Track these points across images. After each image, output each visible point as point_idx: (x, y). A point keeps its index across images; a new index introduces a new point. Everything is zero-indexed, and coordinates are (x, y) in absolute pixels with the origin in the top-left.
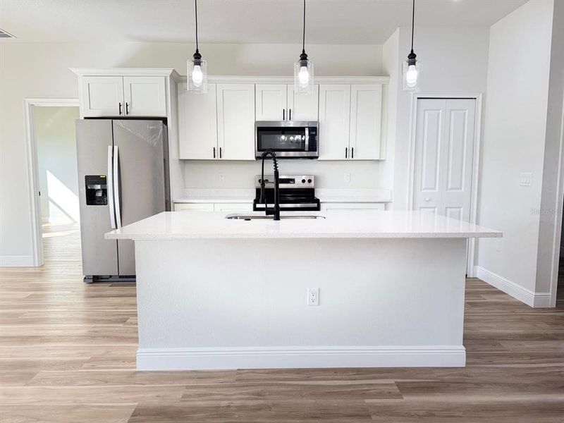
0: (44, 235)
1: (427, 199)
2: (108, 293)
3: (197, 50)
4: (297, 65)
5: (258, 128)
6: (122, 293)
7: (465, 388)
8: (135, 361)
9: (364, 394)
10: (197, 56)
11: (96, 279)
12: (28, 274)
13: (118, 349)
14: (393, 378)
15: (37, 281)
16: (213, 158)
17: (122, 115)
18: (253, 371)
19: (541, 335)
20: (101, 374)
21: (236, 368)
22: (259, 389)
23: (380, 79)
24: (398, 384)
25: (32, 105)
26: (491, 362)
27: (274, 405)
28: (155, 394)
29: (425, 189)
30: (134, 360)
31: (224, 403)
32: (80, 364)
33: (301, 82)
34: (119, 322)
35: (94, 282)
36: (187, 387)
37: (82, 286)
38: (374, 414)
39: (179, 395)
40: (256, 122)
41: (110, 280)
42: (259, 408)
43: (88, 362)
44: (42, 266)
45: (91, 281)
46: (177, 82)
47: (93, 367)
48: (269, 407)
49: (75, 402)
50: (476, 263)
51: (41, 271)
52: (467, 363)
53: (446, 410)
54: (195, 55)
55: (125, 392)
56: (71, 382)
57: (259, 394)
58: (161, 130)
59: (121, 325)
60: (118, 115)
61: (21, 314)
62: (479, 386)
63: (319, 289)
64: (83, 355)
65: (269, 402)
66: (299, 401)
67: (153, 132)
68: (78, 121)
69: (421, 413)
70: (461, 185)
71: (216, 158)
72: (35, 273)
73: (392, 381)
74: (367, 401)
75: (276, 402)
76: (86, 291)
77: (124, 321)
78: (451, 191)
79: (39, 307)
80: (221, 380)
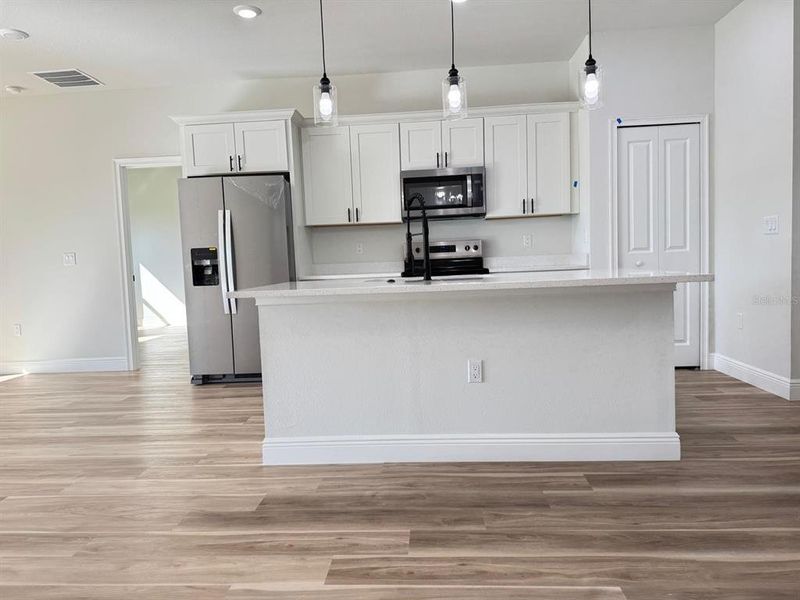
0: (140, 339)
1: (638, 263)
2: (223, 394)
3: (325, 74)
4: (445, 84)
5: (405, 179)
6: (239, 394)
7: (676, 481)
8: (261, 456)
9: (543, 486)
10: (325, 81)
11: (206, 380)
12: (123, 378)
13: (238, 446)
14: (581, 471)
15: (134, 384)
16: (347, 222)
17: (234, 172)
18: (403, 464)
19: (793, 428)
20: (222, 468)
21: (383, 462)
22: (411, 480)
23: (566, 105)
24: (586, 476)
25: (124, 167)
26: (716, 456)
27: (429, 495)
28: (285, 486)
29: (635, 249)
30: (259, 456)
31: (368, 493)
32: (197, 460)
33: (452, 105)
34: (239, 421)
35: (204, 383)
36: (325, 479)
37: (190, 388)
38: (554, 503)
39: (314, 486)
40: (402, 172)
41: (224, 380)
42: (411, 498)
43: (205, 458)
44: (138, 370)
45: (200, 382)
46: (301, 126)
47: (211, 463)
48: (423, 497)
49: (193, 493)
50: (712, 349)
51: (137, 374)
52: (682, 457)
53: (647, 500)
54: (322, 80)
55: (251, 484)
56: (188, 476)
57: (410, 485)
58: (283, 188)
59: (241, 424)
60: (229, 172)
61: (121, 416)
62: (695, 478)
63: (482, 363)
64: (200, 452)
65: (423, 492)
66: (460, 491)
67: (272, 191)
68: (180, 181)
69: (614, 503)
70: (685, 243)
71: (352, 223)
72: (130, 377)
73: (581, 474)
74: (544, 492)
75: (430, 492)
76: (195, 392)
77: (244, 420)
78: (671, 251)
79: (139, 409)
80: (365, 472)
